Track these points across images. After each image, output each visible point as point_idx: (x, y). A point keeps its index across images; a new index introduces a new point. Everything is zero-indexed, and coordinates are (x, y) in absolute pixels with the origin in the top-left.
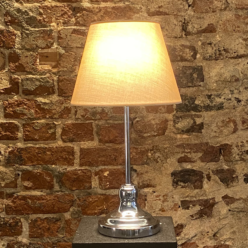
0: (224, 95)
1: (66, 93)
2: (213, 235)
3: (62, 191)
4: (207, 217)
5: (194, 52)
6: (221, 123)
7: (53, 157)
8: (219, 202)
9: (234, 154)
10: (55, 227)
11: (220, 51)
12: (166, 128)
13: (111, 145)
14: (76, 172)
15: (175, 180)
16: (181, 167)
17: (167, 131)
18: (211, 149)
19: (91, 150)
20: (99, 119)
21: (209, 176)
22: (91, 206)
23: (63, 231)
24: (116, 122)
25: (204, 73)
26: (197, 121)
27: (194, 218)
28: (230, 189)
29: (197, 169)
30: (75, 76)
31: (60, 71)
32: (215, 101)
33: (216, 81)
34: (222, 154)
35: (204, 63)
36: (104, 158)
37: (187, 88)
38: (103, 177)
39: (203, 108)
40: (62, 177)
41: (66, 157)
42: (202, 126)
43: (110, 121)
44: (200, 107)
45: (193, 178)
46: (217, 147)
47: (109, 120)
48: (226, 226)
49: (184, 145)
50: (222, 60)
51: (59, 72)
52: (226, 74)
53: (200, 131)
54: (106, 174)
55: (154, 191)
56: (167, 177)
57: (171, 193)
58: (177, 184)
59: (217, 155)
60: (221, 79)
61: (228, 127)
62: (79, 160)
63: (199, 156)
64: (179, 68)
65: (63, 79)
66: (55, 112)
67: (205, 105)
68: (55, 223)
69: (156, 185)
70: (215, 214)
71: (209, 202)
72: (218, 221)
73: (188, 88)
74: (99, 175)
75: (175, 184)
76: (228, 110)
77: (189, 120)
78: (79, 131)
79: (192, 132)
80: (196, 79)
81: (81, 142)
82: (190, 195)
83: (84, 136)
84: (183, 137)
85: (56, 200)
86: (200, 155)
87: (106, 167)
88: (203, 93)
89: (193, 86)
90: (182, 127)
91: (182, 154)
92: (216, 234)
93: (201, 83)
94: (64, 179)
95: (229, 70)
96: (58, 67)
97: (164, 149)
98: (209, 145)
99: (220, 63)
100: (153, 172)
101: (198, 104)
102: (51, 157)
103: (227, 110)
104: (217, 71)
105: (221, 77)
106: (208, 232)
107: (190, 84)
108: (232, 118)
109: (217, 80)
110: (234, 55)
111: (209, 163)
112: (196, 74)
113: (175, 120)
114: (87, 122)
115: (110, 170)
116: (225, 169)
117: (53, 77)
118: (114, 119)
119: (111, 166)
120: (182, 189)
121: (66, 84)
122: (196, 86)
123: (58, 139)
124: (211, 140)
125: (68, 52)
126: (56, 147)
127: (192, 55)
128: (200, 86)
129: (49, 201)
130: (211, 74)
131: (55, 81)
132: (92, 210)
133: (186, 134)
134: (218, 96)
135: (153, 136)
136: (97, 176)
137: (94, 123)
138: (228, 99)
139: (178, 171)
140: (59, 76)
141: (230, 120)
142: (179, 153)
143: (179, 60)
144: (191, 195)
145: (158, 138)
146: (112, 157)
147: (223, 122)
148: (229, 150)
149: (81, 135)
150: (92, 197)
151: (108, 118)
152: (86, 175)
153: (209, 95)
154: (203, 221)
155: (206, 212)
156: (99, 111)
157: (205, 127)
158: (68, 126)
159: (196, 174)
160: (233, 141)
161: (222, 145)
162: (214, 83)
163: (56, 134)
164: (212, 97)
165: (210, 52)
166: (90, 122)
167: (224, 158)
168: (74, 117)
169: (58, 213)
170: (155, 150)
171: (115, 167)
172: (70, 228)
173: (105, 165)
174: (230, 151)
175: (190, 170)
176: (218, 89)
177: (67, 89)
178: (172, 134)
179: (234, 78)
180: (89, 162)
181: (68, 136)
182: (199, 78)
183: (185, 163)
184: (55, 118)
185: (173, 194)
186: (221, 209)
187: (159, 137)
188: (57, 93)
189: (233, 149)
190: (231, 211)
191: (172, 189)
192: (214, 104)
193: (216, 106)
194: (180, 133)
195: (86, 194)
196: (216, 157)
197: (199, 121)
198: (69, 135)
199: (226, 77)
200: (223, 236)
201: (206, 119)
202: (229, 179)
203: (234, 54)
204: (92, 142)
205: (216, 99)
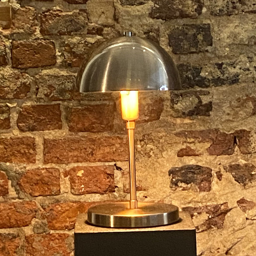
0: (240, 63)
1: (23, 64)
2: (225, 252)
3: (21, 197)
4: (218, 229)
5: (198, 5)
6: (236, 101)
7: (6, 152)
8: (233, 208)
9: (253, 144)
10: (12, 245)
11: (234, 3)
12: (162, 110)
13: (85, 134)
14: (39, 171)
15: (174, 180)
16: (182, 163)
17: (162, 114)
18: (222, 137)
19: (59, 141)
20: (70, 100)
21: (220, 174)
22: (60, 217)
23: (23, 251)
24: (93, 103)
25: (213, 34)
26: (203, 99)
27: (200, 231)
28: (248, 190)
29: (203, 164)
30: (34, 40)
31: (15, 33)
32: (228, 73)
33: (229, 45)
34: (237, 144)
35: (212, 20)
36: (77, 152)
37: (190, 55)
38: (77, 178)
39: (211, 82)
40: (20, 179)
41: (25, 151)
42: (210, 106)
43: (83, 102)
44: (207, 81)
45: (198, 176)
46: (230, 134)
47: (83, 100)
48: (243, 240)
49: (186, 133)
50: (237, 16)
51: (12, 35)
52: (242, 35)
53: (207, 113)
54: (80, 174)
55: (146, 196)
56: (162, 176)
57: (169, 198)
58: (176, 185)
59: (230, 146)
60: (236, 42)
61: (245, 107)
62: (42, 155)
63: (206, 147)
64: (178, 27)
65: (19, 44)
66: (9, 90)
67: (214, 77)
68: (12, 240)
69: (148, 188)
70: (228, 224)
71: (220, 208)
72: (232, 233)
73: (192, 55)
74: (71, 175)
75: (174, 186)
76: (246, 84)
77: (193, 99)
78: (42, 117)
79: (197, 114)
80: (202, 42)
81: (44, 131)
82: (194, 200)
83: (48, 123)
84: (185, 122)
85: (12, 210)
86: (207, 145)
87: (80, 165)
88: (211, 62)
89: (197, 51)
90: (183, 109)
91: (183, 144)
92: (230, 251)
93: (209, 48)
94: (23, 181)
95: (246, 29)
96: (12, 28)
97: (159, 138)
98: (220, 132)
99: (234, 19)
100: (144, 170)
101: (205, 76)
102: (4, 152)
103: (243, 84)
104: (230, 31)
105: (235, 38)
106: (219, 248)
107: (193, 49)
108: (251, 94)
109: (231, 43)
110: (253, 9)
111: (220, 156)
112: (202, 35)
113: (173, 100)
114: (53, 103)
115: (85, 168)
116: (241, 164)
117: (4, 42)
118: (89, 99)
119: (87, 162)
120: (184, 191)
121: (22, 51)
122: (201, 52)
123: (12, 127)
124: (222, 125)
125: (24, 7)
126: (11, 138)
127: (196, 9)
128: (207, 51)
129: (4, 212)
130: (221, 34)
131: (8, 47)
132: (62, 222)
133: (188, 118)
134: (232, 65)
135: (144, 121)
136: (67, 176)
137: (62, 105)
138: (246, 69)
139: (177, 168)
140: (13, 40)
141: (249, 98)
142: (178, 143)
143: (179, 16)
144: (196, 200)
145: (150, 124)
146: (88, 151)
147: (239, 100)
148: (246, 138)
149: (44, 121)
150: (61, 205)
151: (82, 98)
152: (53, 176)
153: (220, 64)
154: (212, 234)
155: (216, 222)
156: (69, 89)
157: (214, 108)
158: (26, 109)
159: (203, 172)
160: (251, 126)
161: (237, 132)
162: (227, 47)
163: (10, 121)
164: (223, 67)
165: (220, 4)
166: (56, 104)
167: (240, 149)
168: (34, 96)
169: (16, 227)
170: (146, 141)
171: (93, 164)
172: (32, 247)
173: (78, 162)
174: (248, 140)
175: (194, 166)
176: (231, 56)
177: (24, 58)
178: (170, 118)
179: (254, 40)
180: (56, 159)
181: (27, 123)
182: (206, 41)
183: (187, 157)
184: (9, 99)
185: (171, 200)
186: (235, 218)
187: (152, 123)
188: (10, 64)
189: (252, 136)
190: (249, 219)
191: (170, 192)
192: (226, 76)
193: (229, 78)
194: (180, 117)
195: (53, 202)
196: (229, 149)
197: (205, 100)
198: (28, 121)
199: (243, 38)
200: (239, 253)
201: (215, 97)
202: (247, 177)
203: (253, 7)
204: (59, 131)
205: (229, 69)
